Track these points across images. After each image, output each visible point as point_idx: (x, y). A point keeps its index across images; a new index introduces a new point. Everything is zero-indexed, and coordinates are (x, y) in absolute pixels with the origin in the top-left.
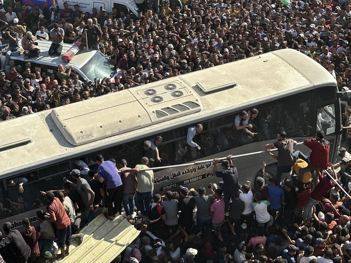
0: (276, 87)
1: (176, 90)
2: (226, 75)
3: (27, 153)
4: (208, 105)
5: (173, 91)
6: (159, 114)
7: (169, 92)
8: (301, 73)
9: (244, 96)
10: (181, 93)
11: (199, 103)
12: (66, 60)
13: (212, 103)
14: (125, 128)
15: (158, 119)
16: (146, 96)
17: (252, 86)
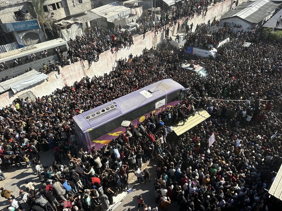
12: (194, 69)
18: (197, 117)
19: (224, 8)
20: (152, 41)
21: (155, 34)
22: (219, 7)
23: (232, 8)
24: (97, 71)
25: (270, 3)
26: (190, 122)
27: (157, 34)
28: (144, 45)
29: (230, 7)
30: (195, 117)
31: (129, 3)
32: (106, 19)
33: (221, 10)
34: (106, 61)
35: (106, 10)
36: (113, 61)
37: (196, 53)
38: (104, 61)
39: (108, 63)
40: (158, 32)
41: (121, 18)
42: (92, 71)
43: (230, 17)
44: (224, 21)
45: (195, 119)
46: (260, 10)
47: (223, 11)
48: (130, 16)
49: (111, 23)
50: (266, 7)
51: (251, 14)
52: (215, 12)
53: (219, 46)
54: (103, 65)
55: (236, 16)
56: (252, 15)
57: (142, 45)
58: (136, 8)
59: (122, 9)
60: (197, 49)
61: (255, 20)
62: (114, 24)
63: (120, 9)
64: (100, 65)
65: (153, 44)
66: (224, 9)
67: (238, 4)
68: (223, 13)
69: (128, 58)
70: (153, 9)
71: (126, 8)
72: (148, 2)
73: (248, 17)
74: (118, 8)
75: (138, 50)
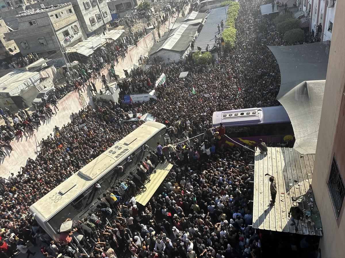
0: (149, 134)
1: (119, 147)
2: (132, 137)
3: (76, 189)
4: (131, 148)
5: (118, 148)
6: (117, 157)
7: (117, 149)
8: (155, 127)
9: (141, 141)
10: (121, 148)
11: (128, 148)
12: (139, 118)
13: (132, 147)
14: (107, 166)
15: (117, 159)
16: (110, 153)
17: (142, 137)
18: (159, 173)
19: (148, 43)
20: (78, 102)
21: (79, 93)
22: (142, 43)
23: (156, 41)
24: (13, 166)
25: (189, 27)
26: (153, 181)
27: (81, 93)
28: (69, 111)
29: (154, 40)
30: (157, 173)
31: (34, 66)
32: (8, 94)
33: (146, 46)
34: (22, 148)
35: (5, 83)
36: (32, 144)
37: (135, 100)
38: (18, 150)
39: (26, 149)
40: (81, 90)
41: (28, 86)
42: (5, 169)
43: (157, 51)
44: (153, 57)
45: (158, 176)
46: (182, 36)
47: (148, 46)
48: (41, 81)
49: (17, 97)
50: (188, 32)
51: (175, 43)
52: (140, 50)
53: (156, 85)
54: (19, 154)
55: (162, 49)
56: (177, 43)
57: (66, 112)
58: (46, 70)
59: (27, 76)
60: (135, 96)
61: (182, 48)
62: (22, 97)
63: (24, 77)
64: (14, 157)
65: (81, 105)
66: (148, 45)
67: (161, 35)
68: (149, 49)
69: (53, 134)
70: (68, 65)
71: (31, 73)
72: (59, 59)
73: (174, 47)
74: (21, 75)
75: (63, 118)
